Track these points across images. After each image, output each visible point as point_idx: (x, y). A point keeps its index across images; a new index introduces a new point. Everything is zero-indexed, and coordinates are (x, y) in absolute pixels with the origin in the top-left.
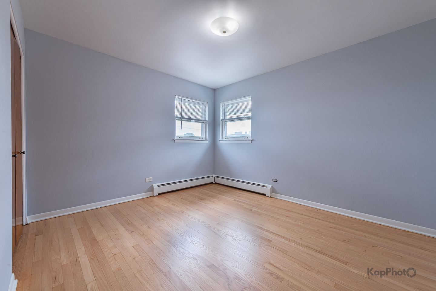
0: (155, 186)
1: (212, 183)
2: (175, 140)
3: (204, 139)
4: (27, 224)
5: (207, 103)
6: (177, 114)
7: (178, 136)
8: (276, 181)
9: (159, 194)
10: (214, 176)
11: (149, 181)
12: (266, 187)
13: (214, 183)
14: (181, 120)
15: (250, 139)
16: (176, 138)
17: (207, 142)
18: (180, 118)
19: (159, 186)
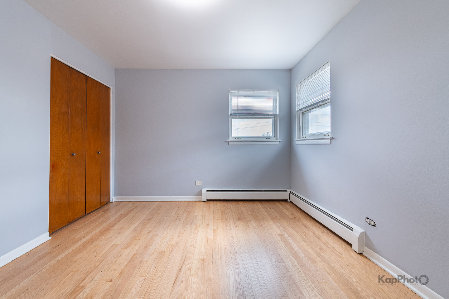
0: (204, 190)
1: (286, 200)
2: (228, 142)
3: (274, 139)
4: (112, 202)
5: (277, 91)
6: (233, 111)
7: (234, 137)
8: (372, 223)
9: (208, 200)
10: (289, 191)
11: (199, 184)
12: (351, 229)
13: (289, 201)
14: (237, 118)
15: (330, 137)
16: (230, 139)
17: (278, 143)
18: (236, 115)
19: (208, 191)
